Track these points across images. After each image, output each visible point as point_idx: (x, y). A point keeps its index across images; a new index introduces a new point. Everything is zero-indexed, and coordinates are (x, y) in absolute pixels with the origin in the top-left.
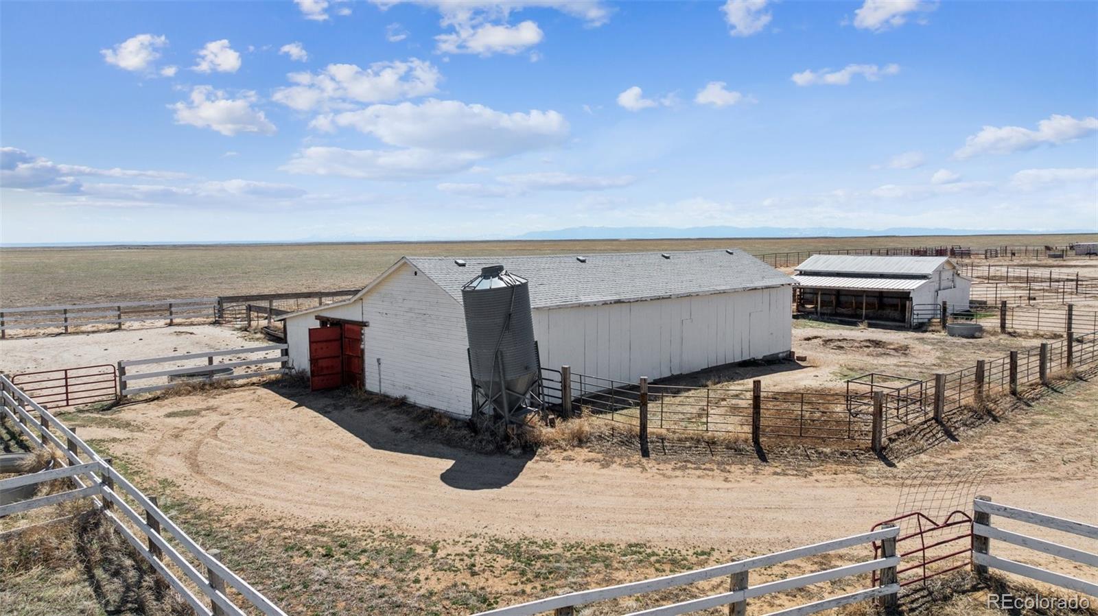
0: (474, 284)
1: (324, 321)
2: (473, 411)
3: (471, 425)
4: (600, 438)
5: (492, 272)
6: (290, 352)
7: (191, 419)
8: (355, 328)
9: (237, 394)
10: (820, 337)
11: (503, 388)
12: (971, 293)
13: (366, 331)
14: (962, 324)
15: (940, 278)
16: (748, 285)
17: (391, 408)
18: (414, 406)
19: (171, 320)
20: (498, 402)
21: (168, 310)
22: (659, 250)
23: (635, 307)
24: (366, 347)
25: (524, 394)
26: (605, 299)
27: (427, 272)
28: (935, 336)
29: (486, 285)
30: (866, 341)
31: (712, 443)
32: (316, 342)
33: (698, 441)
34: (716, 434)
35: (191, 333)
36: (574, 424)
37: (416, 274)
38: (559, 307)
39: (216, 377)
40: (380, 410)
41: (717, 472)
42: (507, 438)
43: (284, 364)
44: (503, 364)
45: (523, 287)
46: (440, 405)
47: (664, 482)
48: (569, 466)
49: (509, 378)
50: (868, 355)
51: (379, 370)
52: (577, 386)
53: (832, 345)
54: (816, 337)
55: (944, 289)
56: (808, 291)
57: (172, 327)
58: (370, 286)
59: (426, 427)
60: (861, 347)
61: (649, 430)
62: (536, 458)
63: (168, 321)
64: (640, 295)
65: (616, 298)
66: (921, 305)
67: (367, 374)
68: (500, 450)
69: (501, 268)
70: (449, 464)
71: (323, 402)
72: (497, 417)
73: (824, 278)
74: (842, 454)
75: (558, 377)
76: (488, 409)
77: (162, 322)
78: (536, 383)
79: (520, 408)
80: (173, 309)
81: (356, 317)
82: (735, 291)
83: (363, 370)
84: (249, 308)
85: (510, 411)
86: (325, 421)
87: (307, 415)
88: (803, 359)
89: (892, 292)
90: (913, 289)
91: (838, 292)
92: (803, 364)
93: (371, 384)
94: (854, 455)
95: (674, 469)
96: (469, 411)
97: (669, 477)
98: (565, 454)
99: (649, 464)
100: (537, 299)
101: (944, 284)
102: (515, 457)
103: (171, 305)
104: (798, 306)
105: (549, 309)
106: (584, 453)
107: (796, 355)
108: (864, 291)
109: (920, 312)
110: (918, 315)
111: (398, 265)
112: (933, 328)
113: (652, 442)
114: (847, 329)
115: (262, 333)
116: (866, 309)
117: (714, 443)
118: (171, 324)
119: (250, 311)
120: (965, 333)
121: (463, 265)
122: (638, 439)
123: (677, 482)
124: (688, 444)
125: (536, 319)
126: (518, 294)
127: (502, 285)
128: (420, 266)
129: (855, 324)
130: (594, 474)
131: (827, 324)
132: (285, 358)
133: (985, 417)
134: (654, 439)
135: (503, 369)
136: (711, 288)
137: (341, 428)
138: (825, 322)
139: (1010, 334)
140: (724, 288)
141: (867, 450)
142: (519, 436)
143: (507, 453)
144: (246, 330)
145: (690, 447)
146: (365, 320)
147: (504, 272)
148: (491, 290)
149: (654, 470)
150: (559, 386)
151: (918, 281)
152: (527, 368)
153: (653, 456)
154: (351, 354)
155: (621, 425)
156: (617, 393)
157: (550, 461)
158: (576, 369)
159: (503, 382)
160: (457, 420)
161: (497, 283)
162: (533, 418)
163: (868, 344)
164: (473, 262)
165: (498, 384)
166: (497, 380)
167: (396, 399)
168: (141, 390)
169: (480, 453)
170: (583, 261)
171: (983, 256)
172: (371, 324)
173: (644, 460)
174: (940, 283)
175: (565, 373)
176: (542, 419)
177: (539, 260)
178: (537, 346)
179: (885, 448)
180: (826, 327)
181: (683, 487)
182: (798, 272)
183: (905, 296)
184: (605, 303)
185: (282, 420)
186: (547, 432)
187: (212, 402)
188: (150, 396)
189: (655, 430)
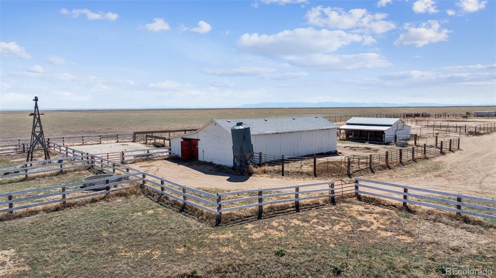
0: (235, 128)
1: (185, 139)
2: (234, 165)
3: (234, 168)
4: (270, 172)
5: (239, 124)
6: (172, 149)
7: (148, 168)
8: (195, 141)
9: (158, 162)
10: (350, 147)
11: (243, 157)
12: (411, 132)
13: (199, 142)
14: (402, 142)
15: (397, 126)
16: (321, 128)
17: (208, 165)
18: (215, 164)
19: (118, 140)
20: (241, 161)
21: (117, 137)
22: (292, 116)
23: (282, 135)
24: (199, 147)
25: (249, 159)
26: (273, 132)
27: (219, 124)
28: (392, 146)
29: (238, 128)
30: (364, 148)
31: (302, 173)
32: (183, 145)
33: (298, 172)
34: (304, 171)
35: (127, 145)
36: (263, 168)
37: (216, 124)
38: (259, 135)
39: (150, 157)
40: (204, 165)
41: (302, 179)
42: (244, 171)
43: (170, 153)
44: (243, 150)
45: (249, 128)
46: (223, 164)
47: (287, 181)
48: (261, 178)
49: (244, 154)
50: (363, 152)
51: (203, 154)
52: (264, 158)
53: (353, 149)
54: (348, 147)
55: (399, 130)
56: (350, 131)
57: (118, 143)
58: (201, 128)
59: (220, 170)
60: (362, 150)
61: (284, 170)
62: (252, 176)
63: (117, 141)
64: (284, 131)
65: (276, 132)
66: (388, 136)
67: (199, 155)
68: (242, 174)
69: (242, 123)
70: (229, 177)
71: (186, 164)
72: (241, 166)
73: (355, 126)
74: (338, 176)
75: (258, 155)
76: (238, 164)
77: (114, 141)
78: (252, 156)
79: (247, 163)
80: (119, 136)
81: (196, 138)
82: (316, 130)
83: (198, 154)
84: (147, 136)
85: (245, 164)
86: (189, 168)
87: (182, 167)
88: (340, 153)
89: (378, 131)
90: (385, 130)
91: (361, 131)
92: (339, 154)
93: (201, 158)
94: (342, 176)
95: (290, 179)
96: (232, 165)
97: (289, 180)
98: (260, 175)
99: (284, 178)
100: (252, 133)
101: (399, 128)
102: (246, 176)
103: (118, 135)
104: (346, 136)
105: (256, 135)
106: (266, 175)
107: (338, 152)
108: (369, 131)
109: (388, 138)
110: (387, 139)
111: (210, 122)
112: (392, 144)
113: (285, 173)
114: (361, 144)
115: (152, 145)
116: (369, 137)
117: (303, 173)
118: (118, 142)
119: (147, 137)
120: (402, 145)
121: (230, 122)
122: (281, 172)
123: (291, 181)
124: (295, 173)
125: (252, 138)
126: (247, 130)
127: (243, 128)
128: (217, 122)
129: (364, 142)
130: (268, 180)
131: (355, 143)
132: (170, 151)
133: (387, 168)
134: (286, 172)
135: (243, 152)
136: (308, 129)
137: (194, 170)
138: (355, 142)
139: (417, 146)
140: (312, 129)
141: (346, 175)
142: (247, 171)
143: (244, 175)
144: (146, 144)
145: (296, 174)
146: (198, 139)
147: (243, 124)
148: (240, 129)
149: (285, 179)
150: (259, 158)
151: (388, 127)
152: (250, 152)
153: (285, 176)
154: (193, 149)
155: (277, 168)
156: (275, 161)
157: (256, 177)
158: (264, 153)
159: (243, 156)
160: (228, 168)
161: (241, 127)
162: (251, 166)
163: (365, 149)
164: (232, 121)
165: (242, 156)
166: (241, 155)
167: (209, 162)
168: (128, 160)
169: (237, 175)
170: (266, 120)
171: (434, 117)
172: (201, 140)
173: (282, 177)
174: (397, 128)
175: (260, 154)
176: (254, 167)
177: (253, 120)
178: (252, 146)
179: (351, 174)
180: (354, 144)
181: (292, 182)
182: (347, 124)
183: (382, 132)
184: (273, 134)
185: (176, 168)
186: (255, 170)
187: (151, 164)
188: (131, 162)
189: (286, 170)
